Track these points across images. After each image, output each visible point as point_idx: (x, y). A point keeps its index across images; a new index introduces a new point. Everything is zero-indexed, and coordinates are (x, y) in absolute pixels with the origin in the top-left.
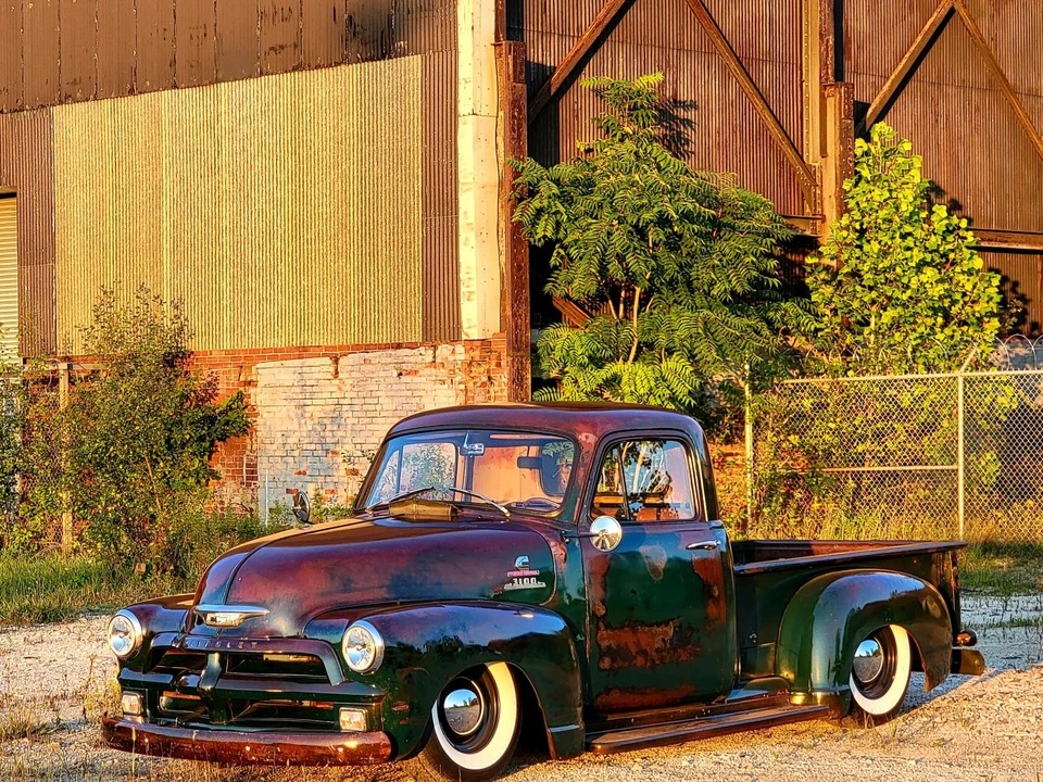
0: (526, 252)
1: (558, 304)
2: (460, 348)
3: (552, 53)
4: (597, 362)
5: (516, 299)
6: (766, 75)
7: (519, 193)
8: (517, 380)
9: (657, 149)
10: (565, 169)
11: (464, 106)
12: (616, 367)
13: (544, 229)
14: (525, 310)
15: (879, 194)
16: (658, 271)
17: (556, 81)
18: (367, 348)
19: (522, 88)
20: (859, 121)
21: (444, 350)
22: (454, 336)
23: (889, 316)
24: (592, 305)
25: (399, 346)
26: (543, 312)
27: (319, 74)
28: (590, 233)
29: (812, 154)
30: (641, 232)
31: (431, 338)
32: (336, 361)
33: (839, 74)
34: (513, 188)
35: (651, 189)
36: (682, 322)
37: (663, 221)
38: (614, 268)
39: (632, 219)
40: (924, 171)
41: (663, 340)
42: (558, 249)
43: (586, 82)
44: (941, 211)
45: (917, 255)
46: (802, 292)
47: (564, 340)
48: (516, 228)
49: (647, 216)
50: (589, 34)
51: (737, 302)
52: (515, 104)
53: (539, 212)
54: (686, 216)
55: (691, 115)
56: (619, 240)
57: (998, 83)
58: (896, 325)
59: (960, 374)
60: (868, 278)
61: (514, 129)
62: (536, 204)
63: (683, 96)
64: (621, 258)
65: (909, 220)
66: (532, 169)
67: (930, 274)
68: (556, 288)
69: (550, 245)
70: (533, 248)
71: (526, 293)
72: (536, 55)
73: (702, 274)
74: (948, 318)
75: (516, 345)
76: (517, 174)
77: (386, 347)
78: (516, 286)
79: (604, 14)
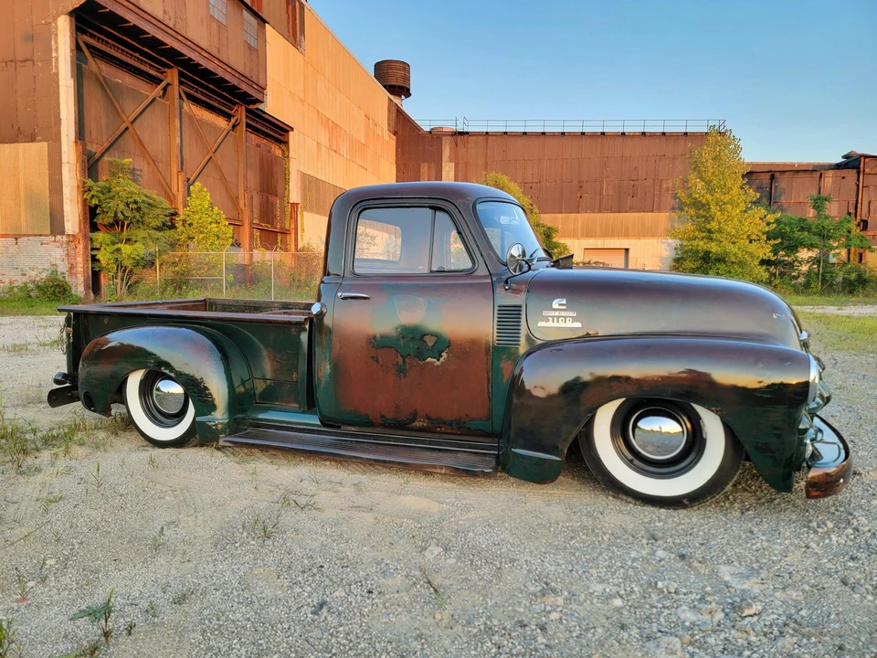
0: (88, 208)
1: (99, 227)
2: (64, 237)
3: (95, 148)
4: (114, 244)
5: (85, 223)
6: (160, 166)
7: (85, 190)
8: (86, 247)
9: (130, 182)
10: (101, 184)
11: (65, 159)
12: (119, 245)
13: (95, 201)
14: (88, 226)
15: (198, 202)
16: (134, 217)
17: (97, 156)
18: (29, 235)
19: (85, 157)
20: (189, 183)
21: (59, 237)
22: (62, 233)
23: (201, 236)
24: (111, 226)
25: (41, 235)
26: (94, 227)
27: (7, 145)
28: (111, 205)
29: (174, 189)
30: (127, 205)
31: (53, 233)
32: (16, 239)
33: (182, 169)
34: (84, 187)
35: (132, 193)
36: (141, 233)
37: (136, 202)
38: (120, 215)
39: (125, 201)
40: (211, 196)
41: (134, 238)
42: (99, 208)
43: (106, 158)
44: (216, 208)
45: (210, 220)
46: (176, 228)
47: (100, 236)
48: (85, 200)
49: (131, 200)
50: (106, 145)
51: (158, 229)
52: (83, 161)
53: (93, 196)
54: (143, 201)
55: (139, 173)
56: (122, 206)
57: (223, 178)
58: (203, 239)
59: (224, 253)
60: (195, 225)
61: (83, 170)
62: (92, 193)
63: (136, 167)
64: (122, 213)
65: (206, 210)
66: (90, 182)
67: (213, 225)
68: (99, 220)
69: (96, 206)
70: (90, 207)
71: (88, 221)
72: (89, 148)
73: (147, 219)
74: (218, 238)
75: (85, 237)
76: (84, 183)
77: (36, 235)
78: (85, 218)
79: (111, 140)
